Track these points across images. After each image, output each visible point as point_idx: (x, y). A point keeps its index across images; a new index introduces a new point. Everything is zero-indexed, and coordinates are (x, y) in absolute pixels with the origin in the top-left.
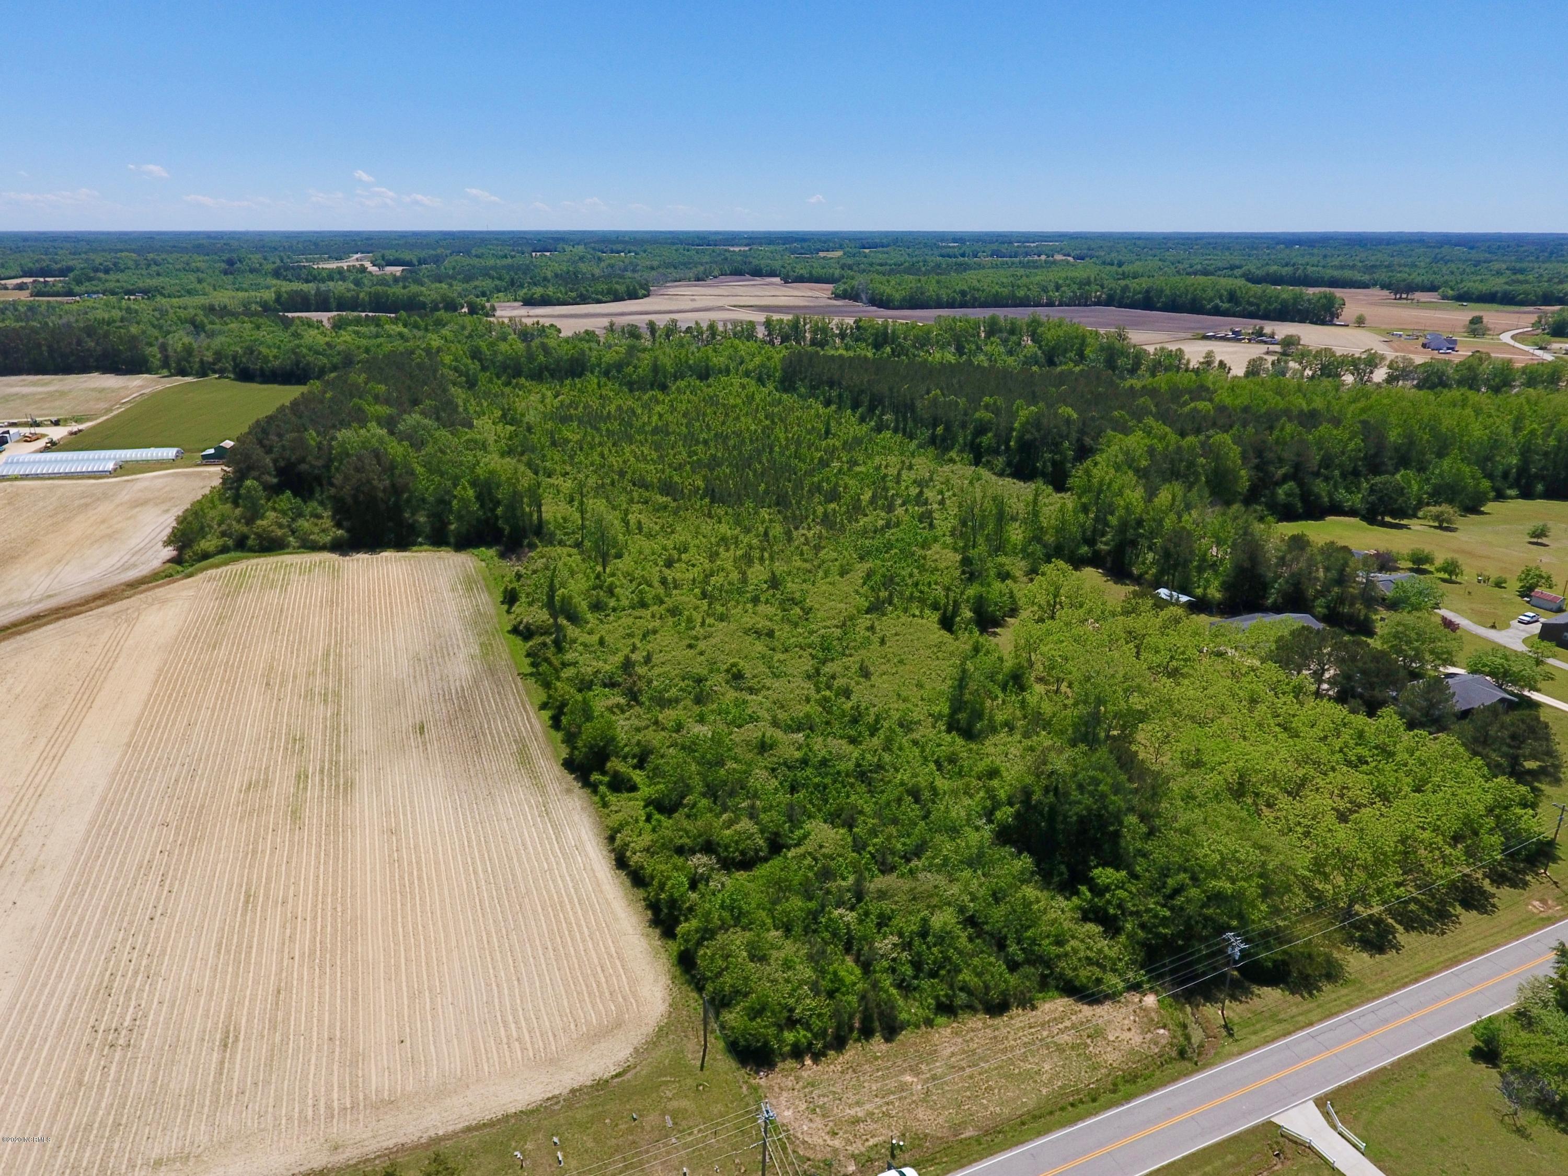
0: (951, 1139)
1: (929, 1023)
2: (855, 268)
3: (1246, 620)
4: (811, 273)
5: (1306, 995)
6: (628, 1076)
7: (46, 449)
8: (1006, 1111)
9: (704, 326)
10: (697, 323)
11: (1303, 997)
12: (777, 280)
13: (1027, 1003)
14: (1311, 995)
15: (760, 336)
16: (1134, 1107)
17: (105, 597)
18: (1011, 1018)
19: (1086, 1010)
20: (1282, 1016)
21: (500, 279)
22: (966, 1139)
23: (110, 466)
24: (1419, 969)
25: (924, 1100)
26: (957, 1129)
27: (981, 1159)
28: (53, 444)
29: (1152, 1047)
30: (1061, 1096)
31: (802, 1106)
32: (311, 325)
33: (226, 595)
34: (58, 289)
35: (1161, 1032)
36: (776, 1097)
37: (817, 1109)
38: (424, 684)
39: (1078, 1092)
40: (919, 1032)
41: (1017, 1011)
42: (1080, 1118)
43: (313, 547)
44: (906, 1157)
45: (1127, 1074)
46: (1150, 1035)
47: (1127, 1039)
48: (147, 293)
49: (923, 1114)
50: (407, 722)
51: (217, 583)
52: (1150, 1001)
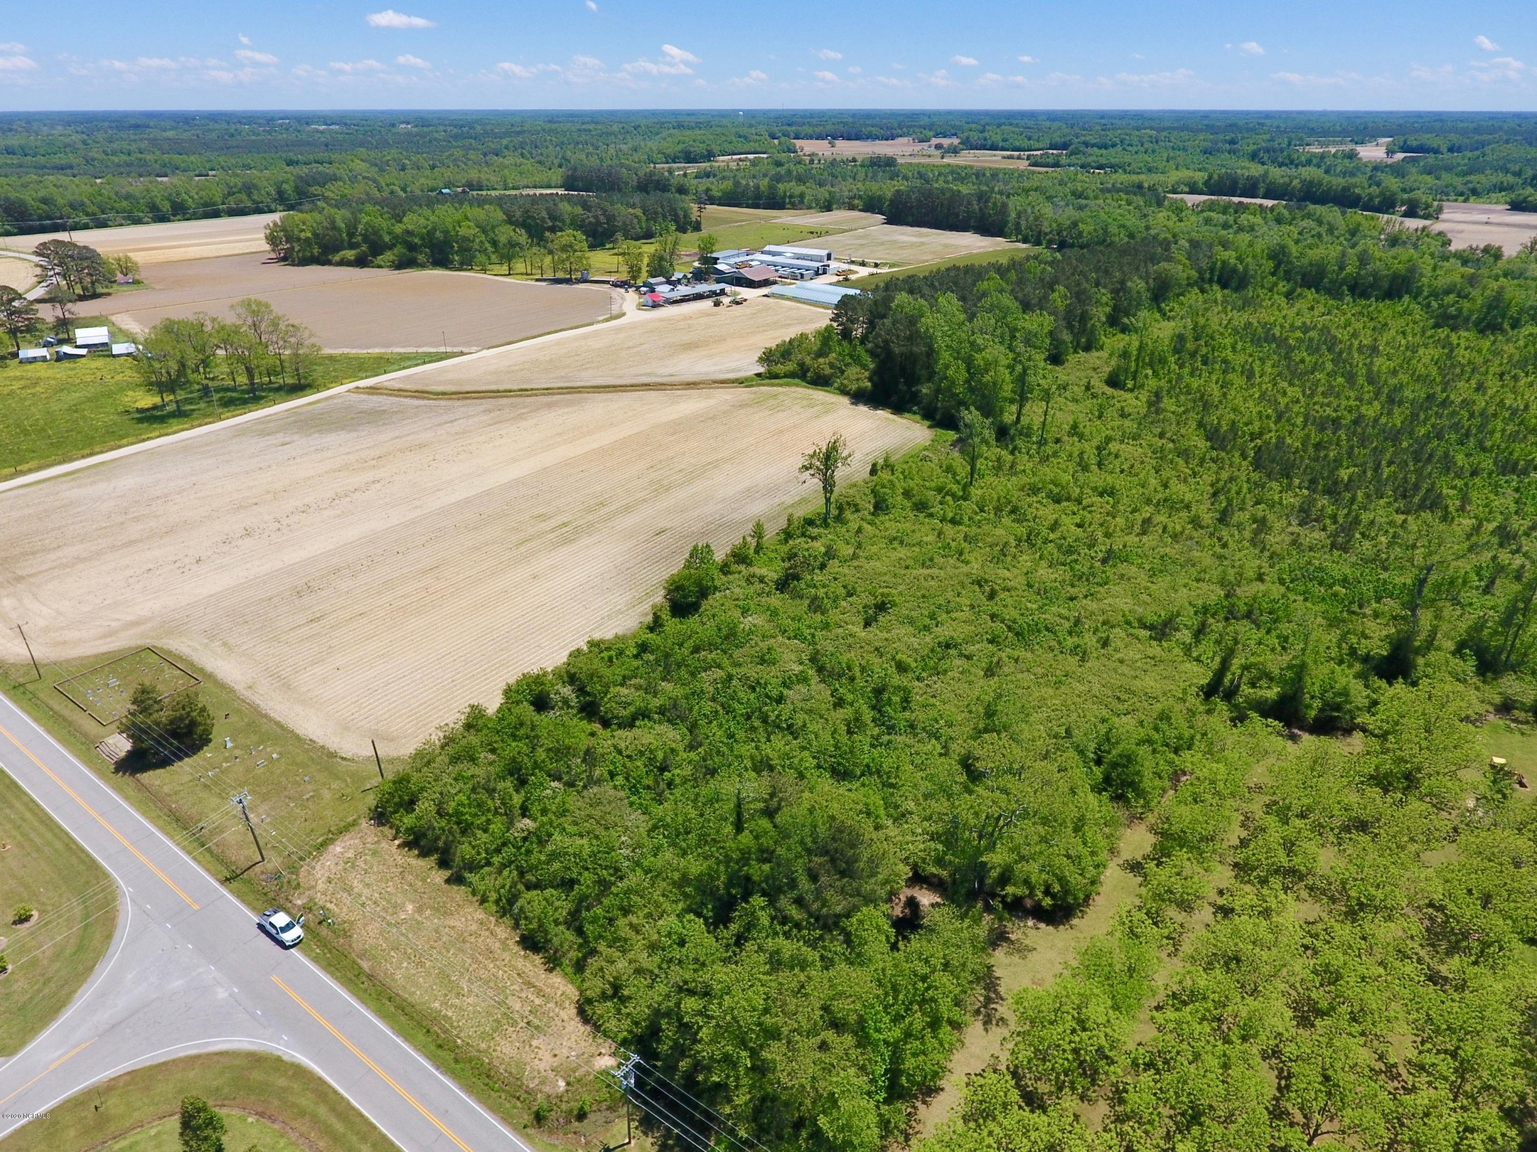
0: (353, 955)
1: (483, 900)
6: (344, 763)
7: (836, 283)
8: (402, 982)
13: (553, 963)
16: (437, 1079)
17: (690, 385)
18: (525, 957)
19: (570, 1012)
22: (357, 965)
25: (389, 925)
26: (364, 953)
27: (337, 978)
28: (846, 279)
29: (537, 1081)
30: (435, 1017)
31: (350, 854)
32: (1178, 209)
33: (742, 406)
34: (1050, 160)
35: (562, 1084)
36: (351, 838)
37: (351, 863)
38: (720, 506)
39: (446, 1031)
40: (470, 897)
41: (538, 959)
42: (407, 1038)
43: (843, 391)
44: (324, 931)
45: (488, 1067)
46: (551, 1075)
47: (540, 1056)
48: (1114, 167)
49: (373, 928)
50: (662, 524)
51: (753, 396)
52: (607, 1062)
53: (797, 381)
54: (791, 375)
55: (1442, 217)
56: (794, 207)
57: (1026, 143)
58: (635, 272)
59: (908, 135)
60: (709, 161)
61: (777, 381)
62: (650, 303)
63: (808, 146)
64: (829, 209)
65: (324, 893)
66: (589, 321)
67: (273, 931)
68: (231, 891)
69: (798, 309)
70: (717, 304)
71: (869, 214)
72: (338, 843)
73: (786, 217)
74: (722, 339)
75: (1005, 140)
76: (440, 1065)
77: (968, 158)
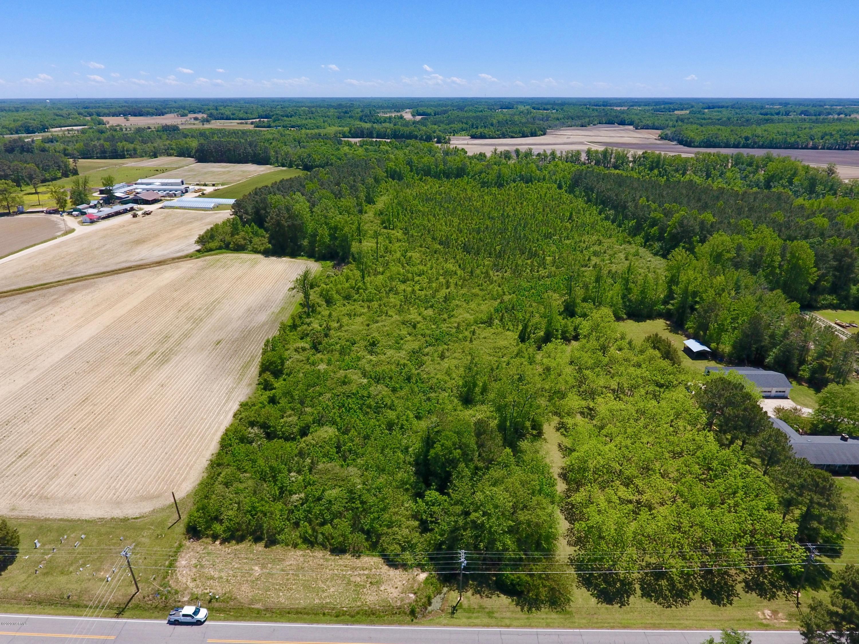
0: (246, 606)
1: (295, 545)
2: (686, 121)
3: (739, 370)
4: (654, 124)
5: (526, 609)
6: (139, 520)
7: (199, 196)
8: (287, 602)
9: (549, 152)
10: (545, 151)
11: (522, 610)
12: (631, 127)
13: (357, 553)
14: (529, 610)
15: (583, 160)
17: (159, 263)
18: (341, 558)
19: (385, 568)
20: (495, 615)
21: (466, 124)
22: (253, 609)
23: (212, 205)
24: (623, 622)
25: (253, 582)
26: (252, 601)
27: (248, 621)
28: (203, 194)
29: (399, 602)
30: (323, 607)
31: (194, 561)
32: (350, 145)
33: (203, 269)
34: (265, 124)
35: (412, 595)
36: (186, 553)
37: (199, 566)
38: (240, 322)
39: (333, 609)
40: (286, 548)
41: (348, 556)
42: (318, 622)
43: (256, 251)
44: (216, 605)
45: (370, 610)
46: (404, 595)
47: (390, 592)
48: (300, 127)
49: (245, 588)
50: (216, 338)
51: (205, 263)
52: (423, 576)
53: (223, 251)
54: (220, 248)
55: (451, 142)
56: (131, 156)
57: (245, 116)
58: (62, 203)
59: (171, 112)
60: (45, 132)
61: (213, 252)
62: (88, 220)
63: (113, 121)
64: (156, 157)
65: (197, 587)
66: (50, 237)
67: (188, 619)
68: (128, 618)
69: (187, 213)
70: (135, 216)
71: (182, 158)
72: (180, 559)
73: (130, 163)
74: (156, 236)
75: (233, 114)
76: (346, 623)
77: (216, 125)
